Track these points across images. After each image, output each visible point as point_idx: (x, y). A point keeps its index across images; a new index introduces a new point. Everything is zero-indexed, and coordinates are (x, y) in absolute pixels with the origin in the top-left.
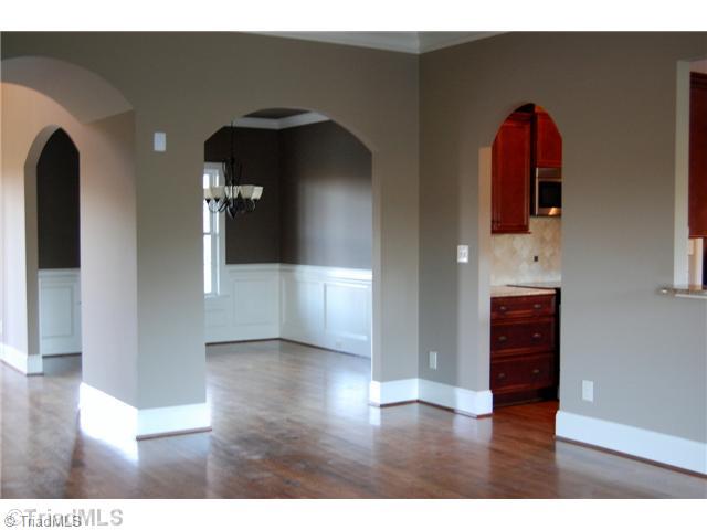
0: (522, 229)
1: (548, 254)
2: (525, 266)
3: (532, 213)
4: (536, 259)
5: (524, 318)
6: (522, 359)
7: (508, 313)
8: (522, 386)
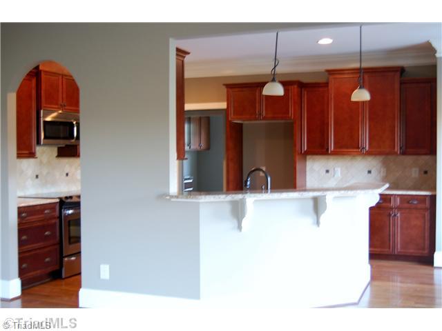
0: (32, 155)
1: (45, 172)
2: (29, 182)
3: (38, 143)
4: (37, 177)
5: (39, 221)
6: (38, 251)
7: (28, 218)
8: (39, 271)
